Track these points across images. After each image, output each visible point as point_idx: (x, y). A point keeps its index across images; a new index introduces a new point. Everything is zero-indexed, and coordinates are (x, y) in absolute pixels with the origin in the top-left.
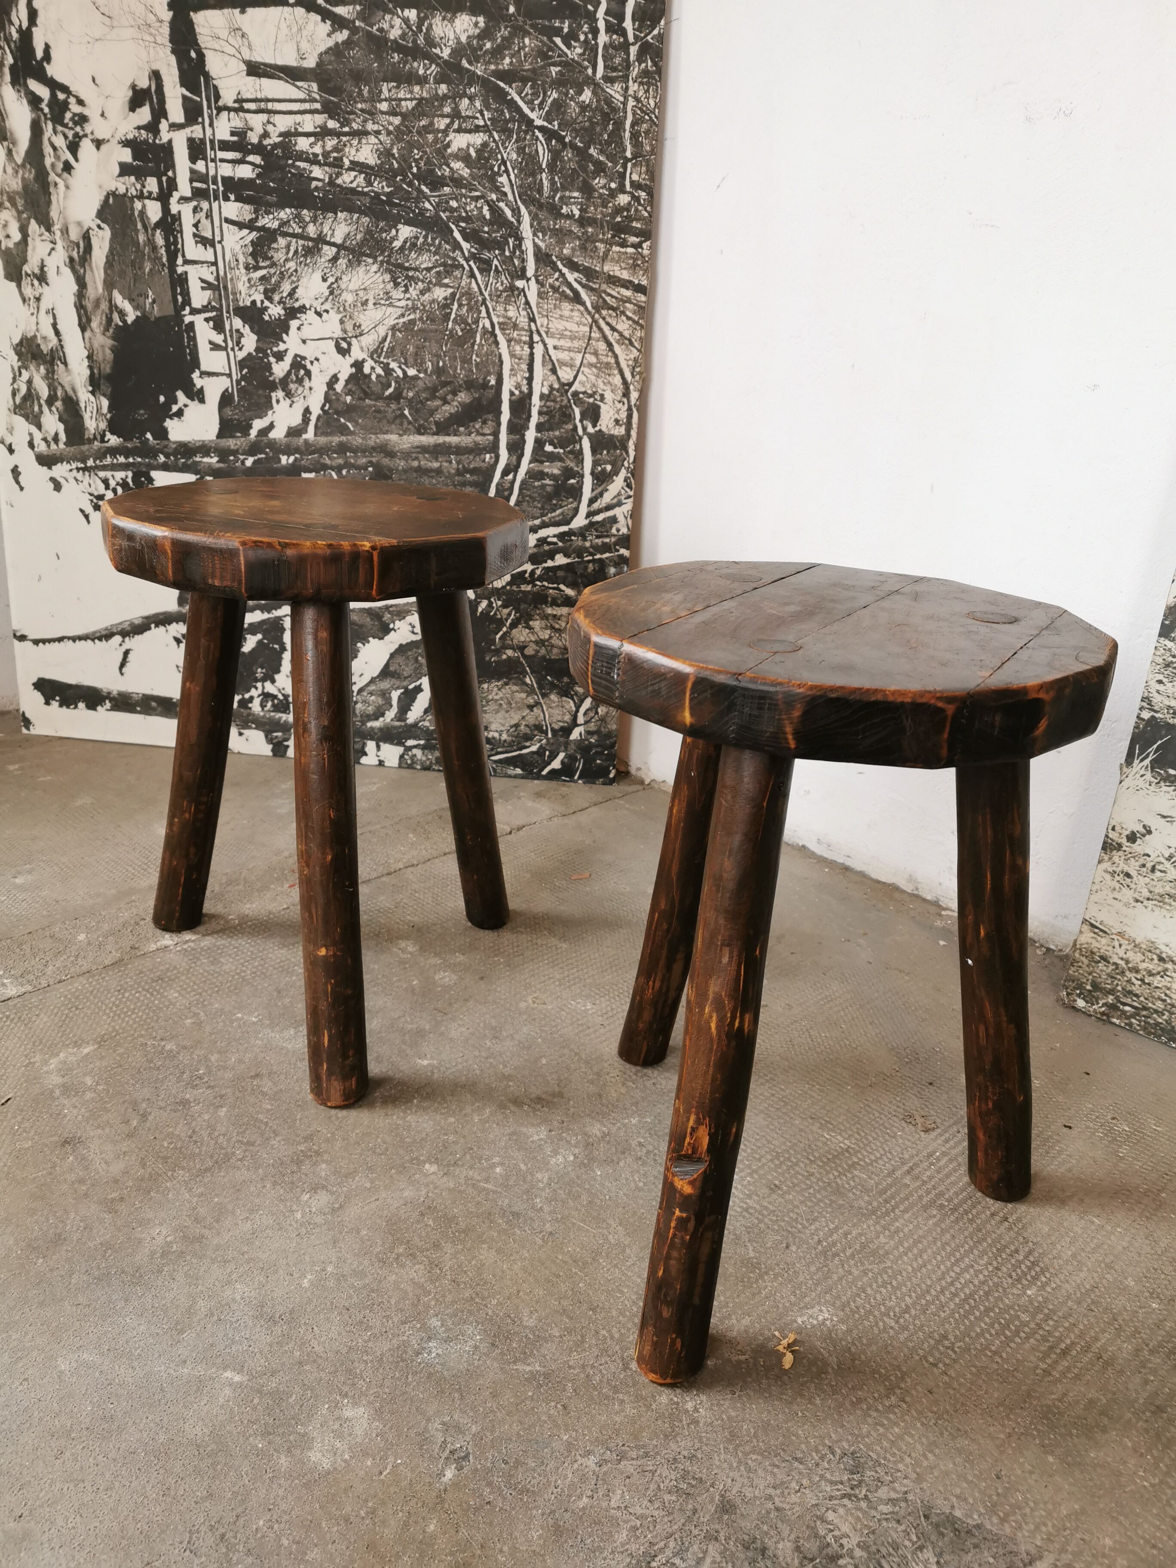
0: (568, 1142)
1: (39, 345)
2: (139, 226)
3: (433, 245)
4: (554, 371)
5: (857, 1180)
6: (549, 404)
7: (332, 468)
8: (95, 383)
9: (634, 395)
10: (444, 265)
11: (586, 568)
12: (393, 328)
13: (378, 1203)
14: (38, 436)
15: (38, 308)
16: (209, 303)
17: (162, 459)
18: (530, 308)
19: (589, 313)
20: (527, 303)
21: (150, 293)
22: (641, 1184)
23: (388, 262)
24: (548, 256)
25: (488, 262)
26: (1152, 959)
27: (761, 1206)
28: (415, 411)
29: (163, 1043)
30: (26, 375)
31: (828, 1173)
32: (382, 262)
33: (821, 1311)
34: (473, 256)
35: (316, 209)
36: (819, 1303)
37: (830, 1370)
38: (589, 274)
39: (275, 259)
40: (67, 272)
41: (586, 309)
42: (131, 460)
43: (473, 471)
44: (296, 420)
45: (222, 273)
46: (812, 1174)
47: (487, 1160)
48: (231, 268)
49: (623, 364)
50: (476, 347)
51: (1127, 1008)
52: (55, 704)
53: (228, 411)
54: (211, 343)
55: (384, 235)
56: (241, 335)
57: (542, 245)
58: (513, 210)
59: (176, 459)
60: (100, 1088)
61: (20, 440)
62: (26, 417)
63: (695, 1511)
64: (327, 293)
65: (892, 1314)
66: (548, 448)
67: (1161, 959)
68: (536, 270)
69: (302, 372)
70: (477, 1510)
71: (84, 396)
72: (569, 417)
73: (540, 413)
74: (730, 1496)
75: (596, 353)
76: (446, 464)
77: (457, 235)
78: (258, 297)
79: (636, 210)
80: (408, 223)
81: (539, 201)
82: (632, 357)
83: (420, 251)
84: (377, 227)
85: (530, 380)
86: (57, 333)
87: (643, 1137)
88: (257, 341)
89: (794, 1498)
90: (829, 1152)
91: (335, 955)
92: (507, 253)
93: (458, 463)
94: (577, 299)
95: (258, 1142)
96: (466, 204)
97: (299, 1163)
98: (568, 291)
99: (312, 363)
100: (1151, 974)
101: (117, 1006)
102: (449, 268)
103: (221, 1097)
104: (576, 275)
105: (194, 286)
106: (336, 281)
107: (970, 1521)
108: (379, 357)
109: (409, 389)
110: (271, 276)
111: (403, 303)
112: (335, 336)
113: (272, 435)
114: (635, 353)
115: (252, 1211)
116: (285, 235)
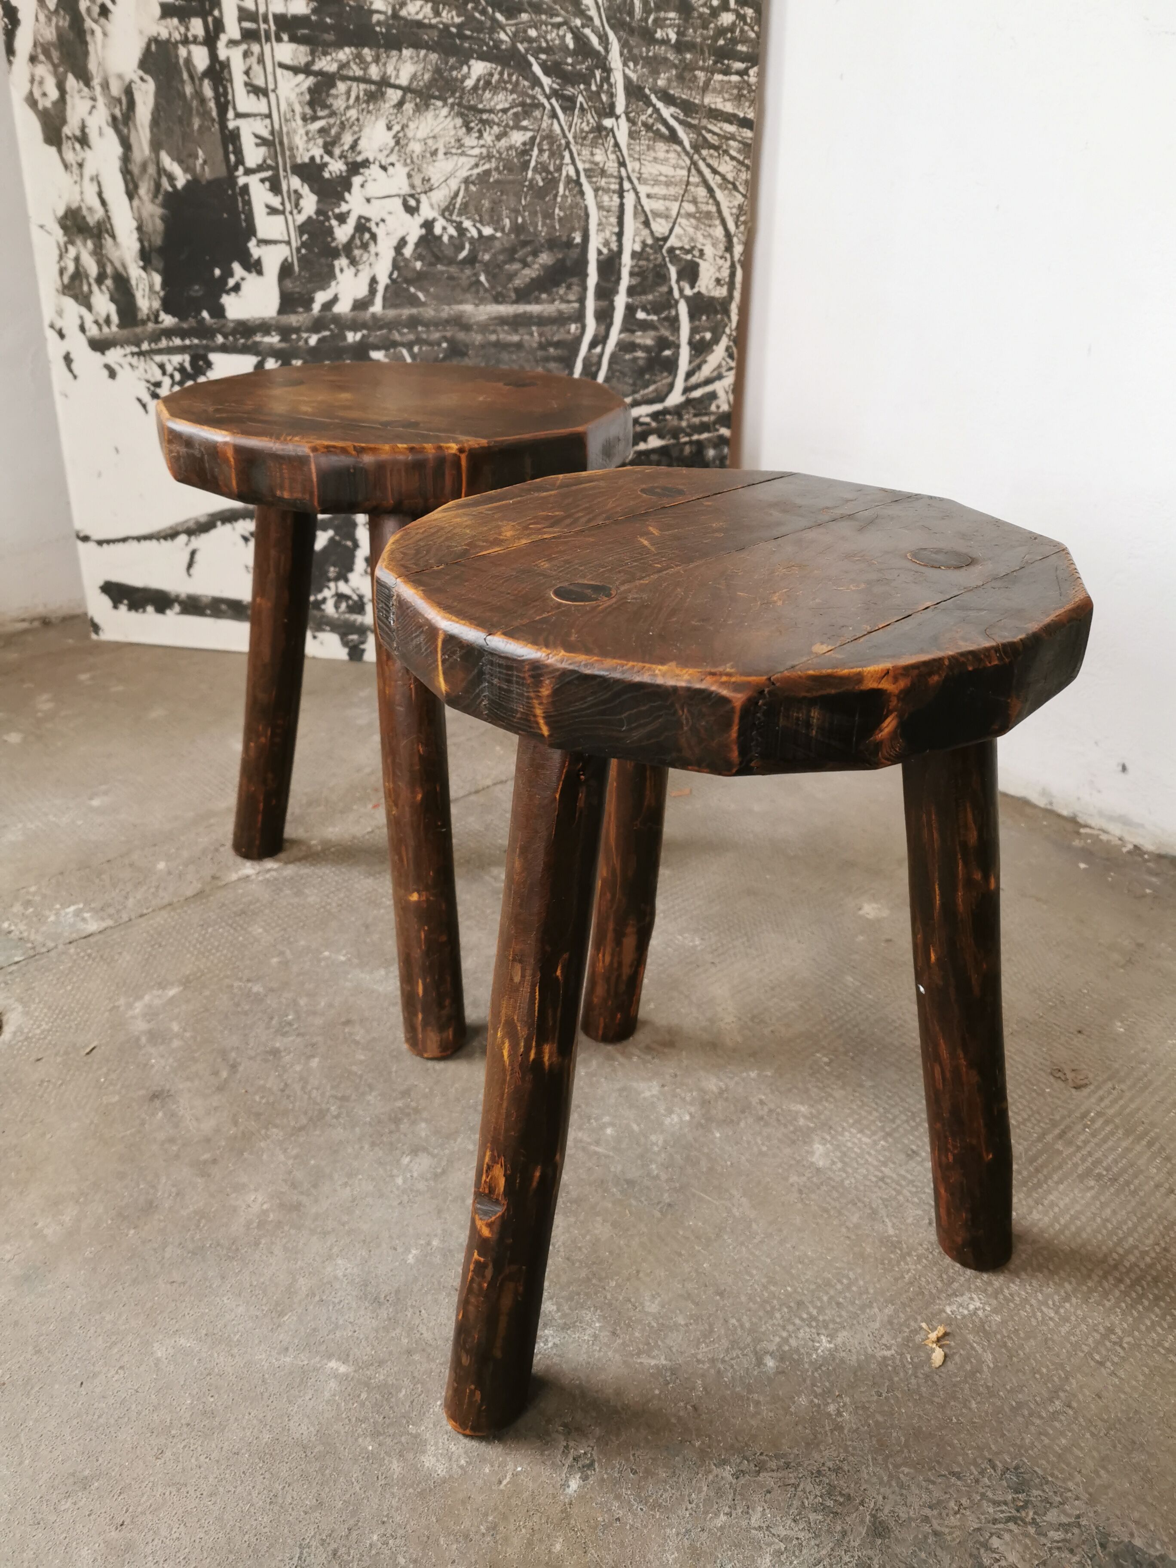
0: (683, 1099)
1: (84, 218)
2: (185, 76)
3: (510, 81)
4: (647, 224)
6: (641, 263)
7: (403, 345)
8: (146, 257)
9: (738, 249)
10: (523, 104)
11: (682, 451)
12: (467, 181)
14: (89, 318)
15: (81, 176)
16: (265, 161)
17: (220, 339)
18: (620, 151)
19: (687, 153)
20: (617, 145)
21: (200, 153)
22: (764, 1149)
23: (460, 105)
24: (641, 89)
25: (572, 100)
27: (898, 1175)
28: (492, 277)
29: (250, 985)
30: (72, 251)
32: (452, 105)
33: (972, 1299)
34: (555, 93)
35: (379, 46)
36: (969, 1291)
37: (985, 1368)
38: (688, 107)
39: (335, 107)
40: (110, 133)
41: (684, 148)
42: (187, 342)
43: (557, 345)
44: (362, 291)
45: (277, 126)
47: (596, 1119)
48: (287, 120)
49: (726, 213)
50: (559, 199)
52: (123, 608)
53: (289, 284)
54: (268, 206)
55: (454, 73)
56: (299, 196)
57: (633, 76)
58: (600, 37)
59: (236, 340)
60: (188, 1035)
61: (70, 325)
62: (76, 298)
63: (844, 1533)
64: (392, 143)
65: (1050, 1303)
66: (641, 315)
68: (627, 107)
69: (367, 236)
70: (605, 1527)
71: (135, 272)
72: (664, 278)
73: (632, 274)
74: (882, 1516)
75: (694, 201)
76: (526, 337)
77: (537, 69)
78: (317, 152)
79: (742, 31)
80: (482, 57)
81: (629, 25)
82: (736, 203)
83: (495, 90)
84: (447, 63)
85: (620, 235)
86: (103, 203)
88: (319, 202)
89: (954, 1520)
91: (428, 900)
92: (594, 88)
93: (540, 335)
94: (673, 138)
95: (353, 1097)
96: (546, 32)
97: (397, 1121)
98: (663, 130)
99: (377, 224)
101: (201, 943)
102: (528, 108)
103: (313, 1045)
104: (672, 109)
105: (248, 143)
106: (403, 129)
107: (1151, 1551)
108: (451, 215)
109: (485, 251)
110: (330, 126)
111: (476, 151)
112: (403, 192)
113: (338, 309)
114: (739, 199)
115: (350, 1175)
116: (345, 78)
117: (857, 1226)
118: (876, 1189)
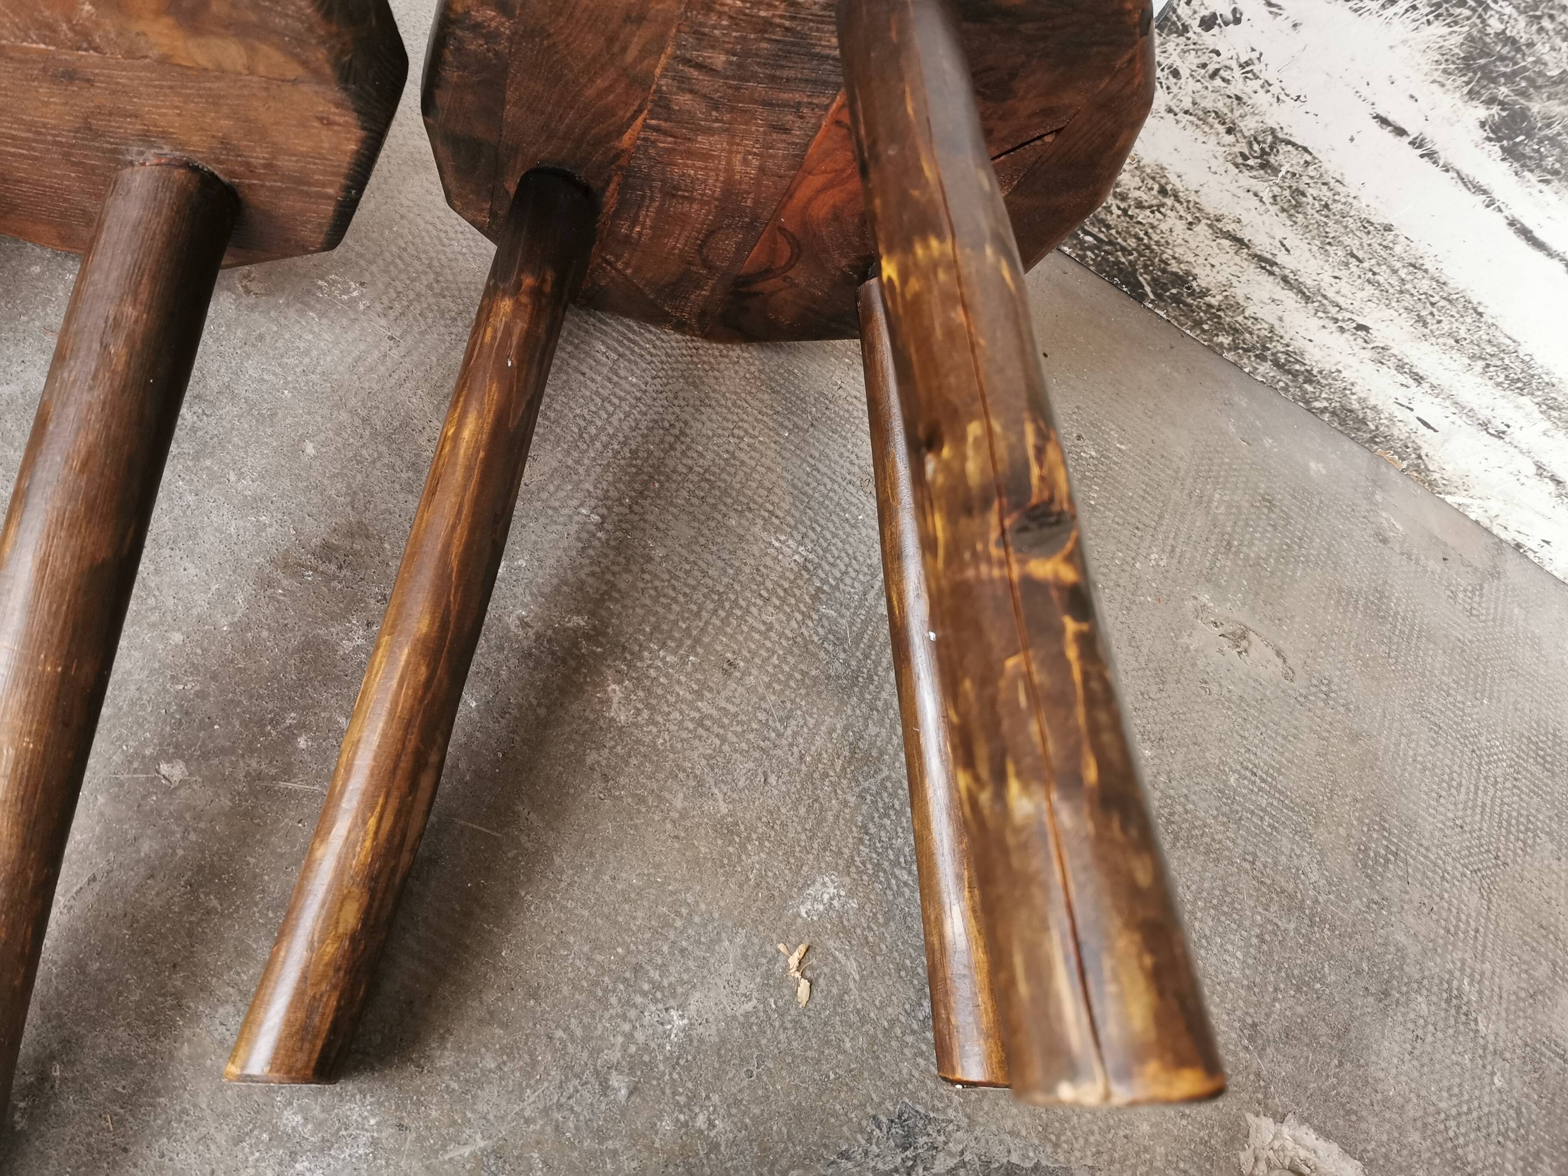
5: (826, 623)
13: (97, 887)
26: (1152, 189)
31: (789, 617)
33: (824, 884)
36: (820, 873)
37: (852, 985)
46: (770, 627)
51: (1088, 238)
65: (902, 860)
67: (1163, 191)
87: (525, 605)
90: (782, 576)
100: (1140, 205)
117: (684, 814)
118: (696, 743)
